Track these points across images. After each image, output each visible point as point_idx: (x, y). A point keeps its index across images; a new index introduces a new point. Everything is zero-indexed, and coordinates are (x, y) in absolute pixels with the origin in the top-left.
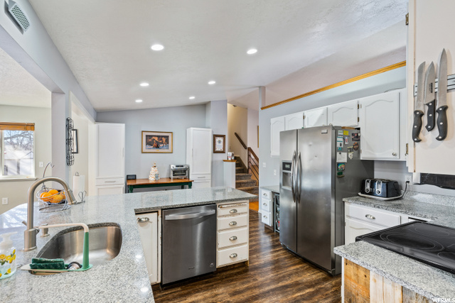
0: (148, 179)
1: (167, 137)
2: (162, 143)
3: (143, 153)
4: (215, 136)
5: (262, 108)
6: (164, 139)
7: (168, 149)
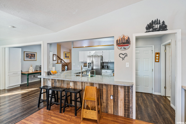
0: (28, 72)
1: (34, 54)
2: (32, 57)
3: (24, 60)
4: (53, 55)
5: (73, 48)
6: (33, 55)
7: (35, 59)
